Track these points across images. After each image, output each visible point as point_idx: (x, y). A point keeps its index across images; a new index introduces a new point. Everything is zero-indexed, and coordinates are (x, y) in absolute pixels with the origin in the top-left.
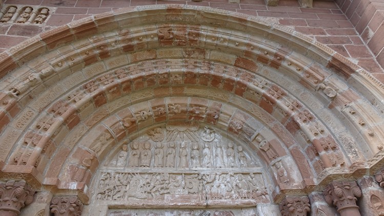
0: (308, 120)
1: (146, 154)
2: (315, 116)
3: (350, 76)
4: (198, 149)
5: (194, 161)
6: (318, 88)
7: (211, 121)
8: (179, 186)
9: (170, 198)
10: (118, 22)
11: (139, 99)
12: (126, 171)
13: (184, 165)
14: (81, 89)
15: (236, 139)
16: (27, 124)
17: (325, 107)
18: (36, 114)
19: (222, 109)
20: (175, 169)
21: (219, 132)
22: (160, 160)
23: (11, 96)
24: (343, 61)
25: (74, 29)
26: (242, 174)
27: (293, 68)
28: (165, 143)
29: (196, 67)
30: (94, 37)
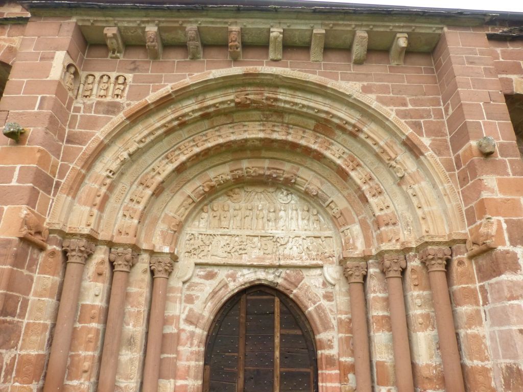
0: (377, 194)
1: (225, 216)
2: (384, 191)
3: (419, 158)
4: (274, 212)
5: (270, 224)
6: (390, 165)
7: (288, 185)
8: (255, 248)
9: (247, 258)
10: (194, 90)
11: (218, 163)
12: (208, 233)
13: (261, 228)
14: (163, 159)
15: (312, 202)
16: (123, 198)
17: (394, 183)
18: (128, 188)
19: (299, 173)
20: (252, 231)
21: (296, 193)
22: (239, 222)
23: (108, 177)
24: (416, 142)
25: (153, 103)
26: (315, 237)
27: (369, 141)
28: (243, 204)
29: (274, 131)
30: (172, 106)
